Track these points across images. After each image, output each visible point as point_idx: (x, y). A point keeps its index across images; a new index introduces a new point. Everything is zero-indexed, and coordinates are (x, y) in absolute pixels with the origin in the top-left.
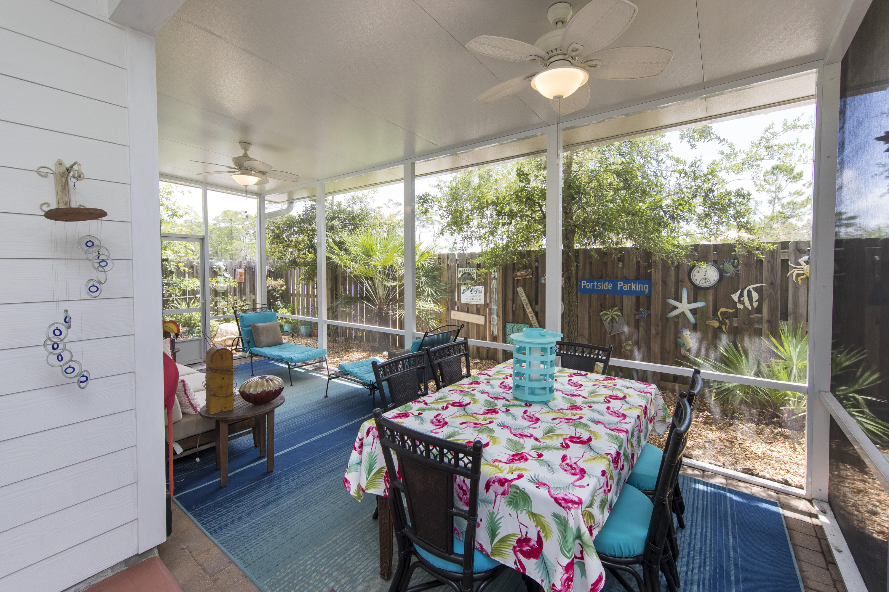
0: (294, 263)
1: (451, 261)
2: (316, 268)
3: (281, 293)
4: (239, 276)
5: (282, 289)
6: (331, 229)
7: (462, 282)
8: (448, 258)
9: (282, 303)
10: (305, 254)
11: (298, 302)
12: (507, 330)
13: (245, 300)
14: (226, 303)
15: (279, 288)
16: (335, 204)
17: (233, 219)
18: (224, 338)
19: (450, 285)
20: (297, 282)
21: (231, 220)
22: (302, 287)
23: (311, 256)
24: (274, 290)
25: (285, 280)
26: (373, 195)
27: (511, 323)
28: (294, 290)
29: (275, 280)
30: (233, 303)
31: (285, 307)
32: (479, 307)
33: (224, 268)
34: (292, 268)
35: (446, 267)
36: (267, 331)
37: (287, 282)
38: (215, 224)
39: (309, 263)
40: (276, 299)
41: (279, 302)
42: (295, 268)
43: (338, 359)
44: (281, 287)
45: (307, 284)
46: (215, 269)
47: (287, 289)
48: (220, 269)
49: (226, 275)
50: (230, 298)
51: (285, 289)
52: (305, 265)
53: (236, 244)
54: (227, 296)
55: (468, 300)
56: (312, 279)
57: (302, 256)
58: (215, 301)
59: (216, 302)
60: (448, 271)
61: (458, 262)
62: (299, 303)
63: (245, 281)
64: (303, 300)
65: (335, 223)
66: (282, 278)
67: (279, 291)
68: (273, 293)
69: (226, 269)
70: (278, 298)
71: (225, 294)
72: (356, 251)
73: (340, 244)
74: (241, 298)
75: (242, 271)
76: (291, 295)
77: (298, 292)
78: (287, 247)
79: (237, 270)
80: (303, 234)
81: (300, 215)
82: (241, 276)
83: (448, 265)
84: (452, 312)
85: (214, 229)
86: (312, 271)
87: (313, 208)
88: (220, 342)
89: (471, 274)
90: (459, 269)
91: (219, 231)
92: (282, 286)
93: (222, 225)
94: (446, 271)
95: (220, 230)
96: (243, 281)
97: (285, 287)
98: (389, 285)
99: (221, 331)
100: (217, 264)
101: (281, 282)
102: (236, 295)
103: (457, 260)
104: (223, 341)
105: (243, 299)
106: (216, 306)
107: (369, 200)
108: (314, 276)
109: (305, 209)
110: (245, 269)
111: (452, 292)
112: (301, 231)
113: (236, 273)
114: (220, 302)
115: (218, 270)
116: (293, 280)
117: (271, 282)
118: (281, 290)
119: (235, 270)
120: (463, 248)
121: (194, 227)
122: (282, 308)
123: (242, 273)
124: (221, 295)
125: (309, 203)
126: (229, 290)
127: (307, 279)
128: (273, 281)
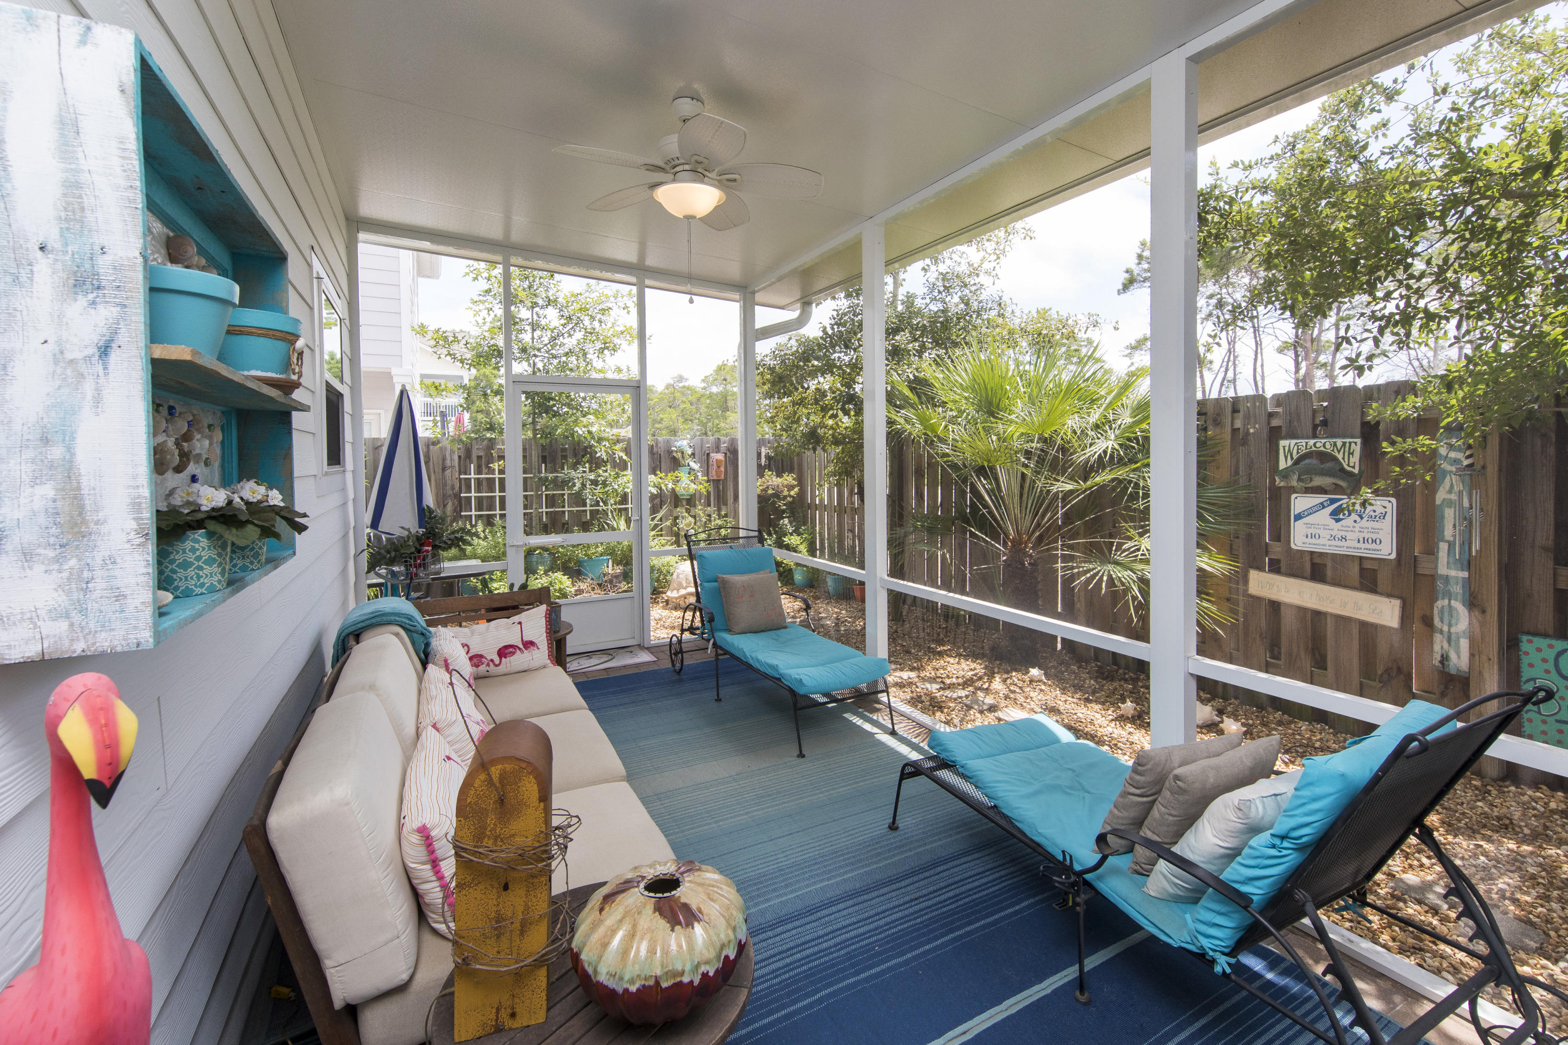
0: (813, 438)
1: (1247, 417)
2: (860, 446)
3: (790, 503)
4: (715, 467)
5: (792, 493)
6: (895, 354)
7: (1294, 483)
8: (1235, 411)
9: (790, 522)
10: (834, 416)
11: (822, 522)
12: (1525, 660)
13: (726, 516)
14: (693, 520)
15: (786, 493)
16: (900, 297)
17: (728, 378)
18: (683, 592)
19: (1242, 493)
20: (820, 481)
21: (725, 380)
22: (829, 490)
23: (846, 421)
24: (777, 495)
25: (798, 476)
26: (994, 264)
27: (1545, 635)
28: (813, 497)
29: (779, 475)
30: (704, 520)
31: (797, 532)
32: (1367, 565)
33: (690, 451)
34: (809, 449)
35: (1227, 436)
36: (752, 596)
37: (801, 481)
38: (704, 388)
39: (844, 438)
40: (780, 514)
41: (786, 521)
42: (814, 450)
43: (913, 674)
44: (789, 491)
45: (839, 485)
46: (675, 454)
47: (802, 494)
48: (683, 453)
49: (693, 465)
50: (699, 510)
51: (797, 494)
52: (836, 442)
53: (731, 418)
54: (695, 506)
55: (1321, 541)
56: (849, 474)
57: (830, 422)
58: (675, 515)
59: (676, 518)
60: (1233, 448)
61: (1275, 423)
62: (823, 524)
63: (726, 478)
64: (830, 518)
65: (902, 338)
66: (791, 471)
67: (785, 497)
68: (774, 503)
69: (693, 454)
70: (784, 511)
71: (691, 501)
72: (955, 402)
73: (919, 385)
74: (719, 510)
75: (720, 456)
76: (809, 506)
77: (822, 500)
78: (800, 404)
79: (712, 455)
80: (832, 373)
81: (824, 331)
82: (719, 467)
83: (1235, 431)
84: (1254, 575)
85: (702, 396)
86: (851, 456)
87: (853, 310)
88: (676, 598)
89: (1335, 459)
90: (1283, 443)
91: (708, 398)
92: (791, 488)
93: (714, 390)
94: (1226, 452)
95: (711, 396)
96: (722, 477)
97: (796, 489)
98: (1054, 489)
99: (678, 576)
100: (678, 444)
101: (789, 479)
102: (709, 505)
103: (1271, 415)
104: (680, 597)
105: (723, 513)
106: (676, 524)
107: (983, 279)
108: (853, 467)
109: (835, 313)
110: (726, 454)
111: (1252, 512)
112: (829, 368)
113: (711, 462)
114: (683, 518)
115: (680, 454)
116: (812, 476)
117: (773, 480)
118: (790, 496)
119: (708, 454)
120: (1362, 361)
121: (677, 394)
122: (791, 534)
123: (721, 461)
124: (684, 503)
125: (842, 303)
126: (697, 496)
127: (840, 474)
128: (774, 478)
